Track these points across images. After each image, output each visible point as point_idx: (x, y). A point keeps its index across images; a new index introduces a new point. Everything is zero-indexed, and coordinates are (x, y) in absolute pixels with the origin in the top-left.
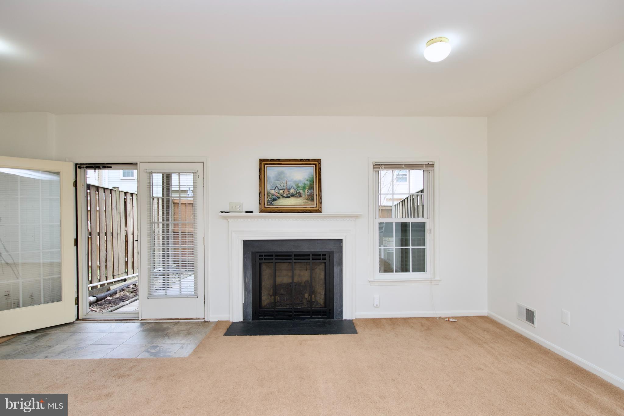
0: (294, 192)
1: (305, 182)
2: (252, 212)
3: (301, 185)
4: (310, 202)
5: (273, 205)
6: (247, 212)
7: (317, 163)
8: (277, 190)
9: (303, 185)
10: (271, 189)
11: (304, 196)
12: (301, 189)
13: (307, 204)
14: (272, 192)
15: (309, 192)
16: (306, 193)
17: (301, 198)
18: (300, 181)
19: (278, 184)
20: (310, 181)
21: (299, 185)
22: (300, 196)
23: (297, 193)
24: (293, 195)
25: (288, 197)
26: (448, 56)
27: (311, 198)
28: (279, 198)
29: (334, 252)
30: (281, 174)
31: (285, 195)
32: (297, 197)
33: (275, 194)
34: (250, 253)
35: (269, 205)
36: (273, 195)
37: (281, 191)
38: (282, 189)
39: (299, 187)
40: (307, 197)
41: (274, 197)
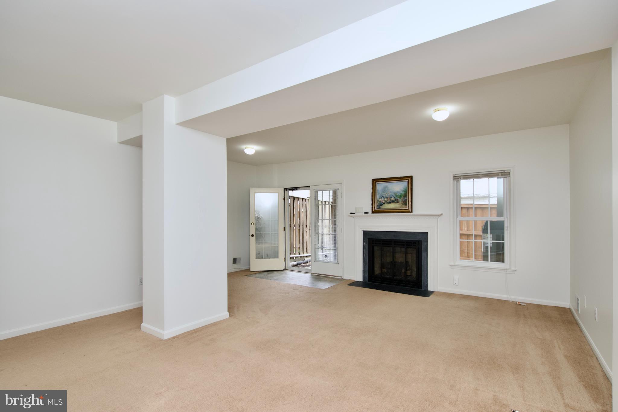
0: (393, 199)
1: (402, 192)
2: (368, 213)
3: (399, 194)
4: (404, 206)
5: (380, 208)
6: (365, 213)
7: (409, 179)
8: (383, 198)
9: (400, 194)
10: (379, 198)
11: (400, 202)
12: (398, 197)
13: (402, 207)
14: (380, 199)
15: (404, 199)
16: (401, 200)
17: (398, 203)
18: (398, 192)
19: (383, 194)
20: (405, 191)
21: (398, 194)
22: (398, 202)
23: (396, 200)
24: (393, 202)
25: (390, 203)
26: (449, 115)
27: (405, 203)
28: (384, 203)
29: (422, 241)
30: (386, 187)
31: (388, 201)
32: (396, 203)
33: (382, 201)
34: (367, 239)
35: (378, 208)
36: (381, 202)
37: (386, 199)
38: (386, 198)
39: (397, 196)
40: (402, 203)
41: (381, 203)
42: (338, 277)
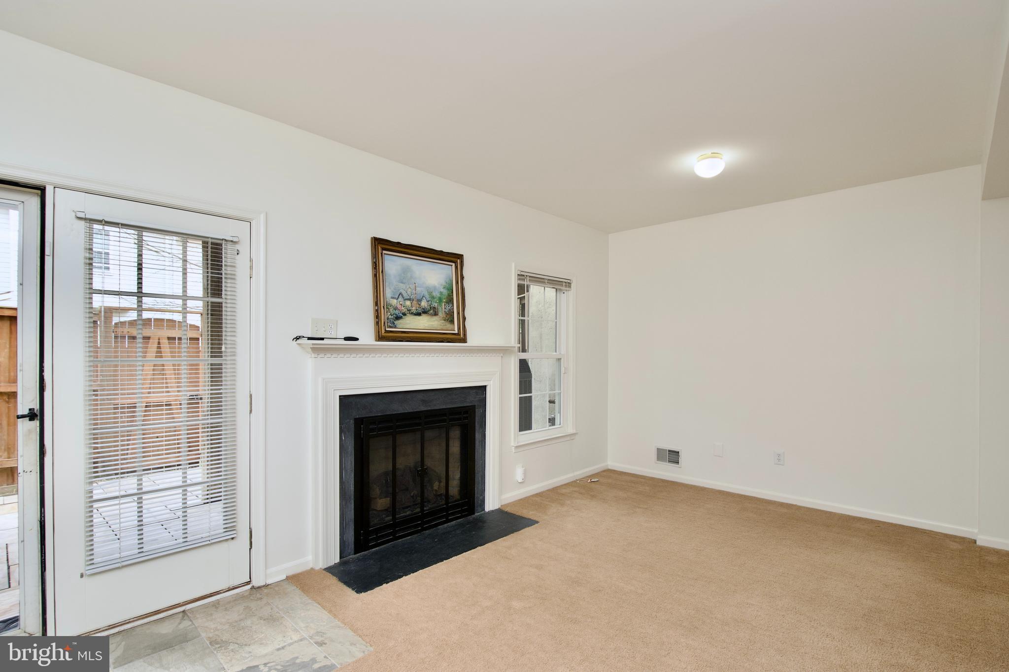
0: (426, 306)
1: (442, 290)
2: (356, 339)
3: (436, 294)
4: (449, 326)
5: (395, 327)
6: (347, 339)
7: (455, 259)
8: (400, 299)
9: (438, 295)
10: (392, 298)
11: (440, 314)
12: (436, 302)
13: (444, 328)
14: (394, 302)
15: (448, 308)
16: (443, 309)
17: (435, 318)
18: (435, 288)
19: (402, 288)
20: (448, 289)
21: (434, 294)
22: (436, 314)
23: (431, 308)
24: (425, 312)
25: (419, 314)
27: (450, 318)
28: (404, 314)
29: (476, 407)
30: (406, 270)
31: (414, 309)
32: (431, 315)
33: (399, 306)
34: (352, 422)
35: (391, 327)
36: (396, 309)
37: (408, 303)
38: (409, 299)
39: (433, 298)
40: (445, 316)
41: (397, 312)
42: (229, 590)
